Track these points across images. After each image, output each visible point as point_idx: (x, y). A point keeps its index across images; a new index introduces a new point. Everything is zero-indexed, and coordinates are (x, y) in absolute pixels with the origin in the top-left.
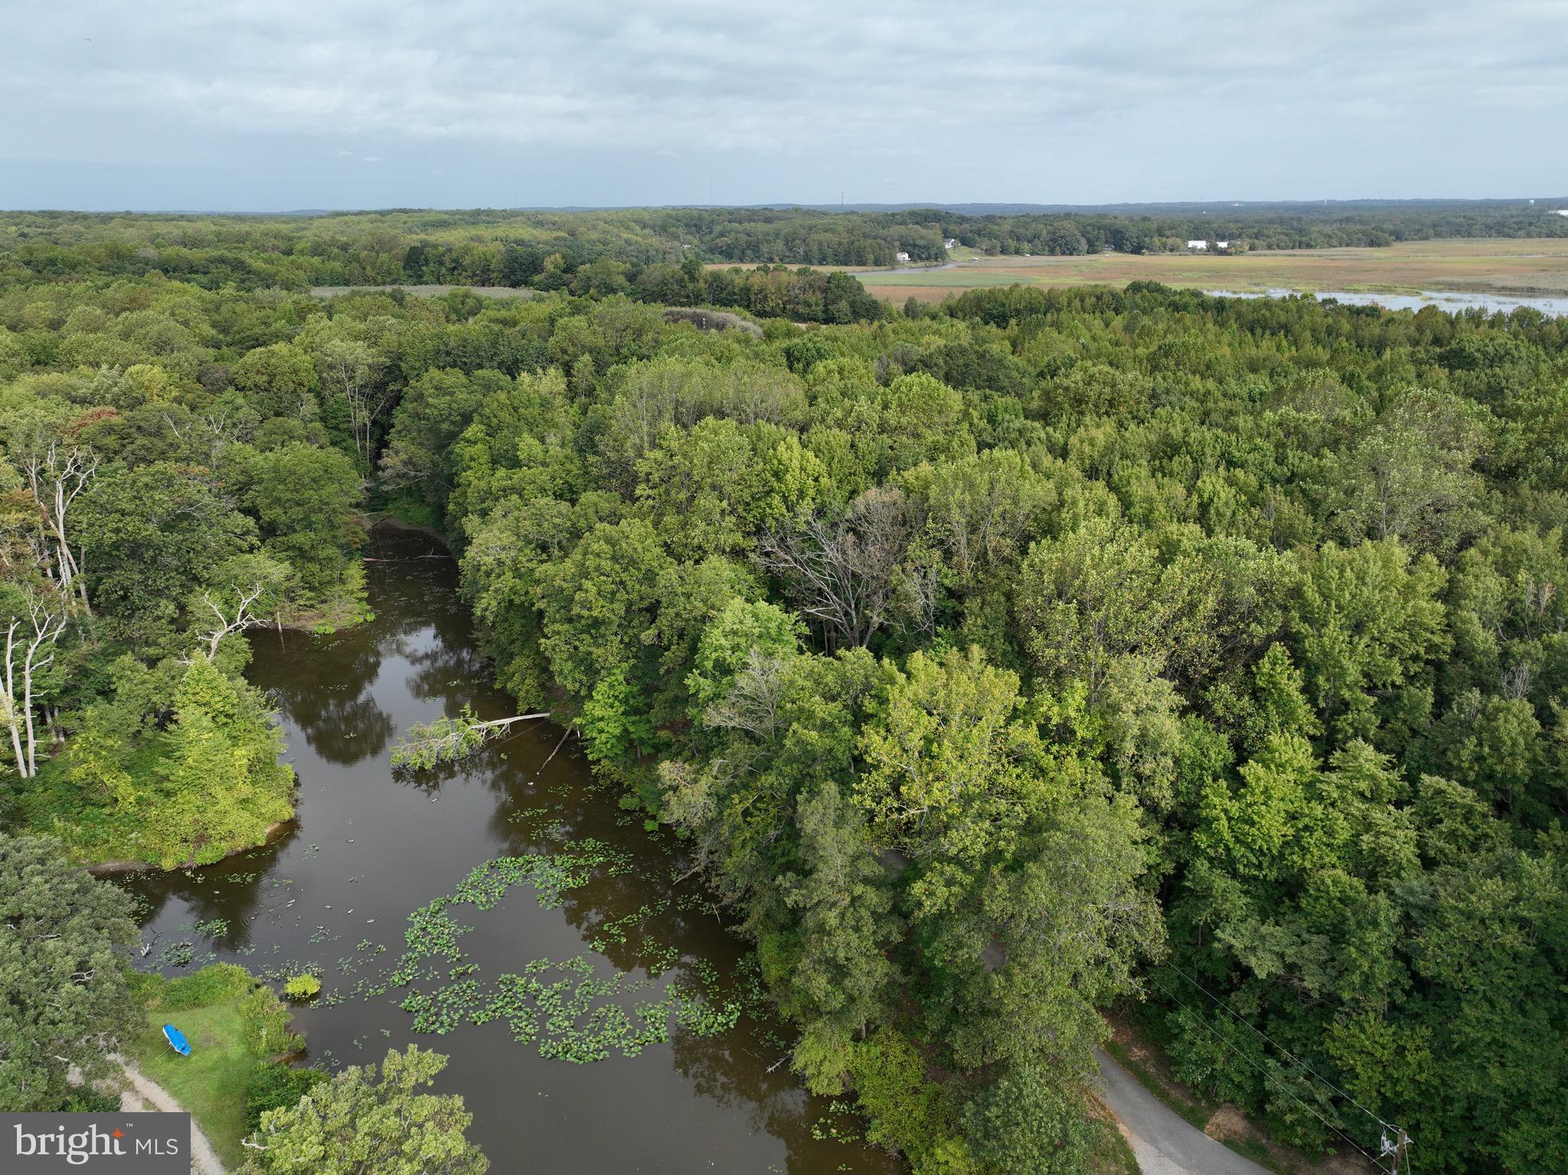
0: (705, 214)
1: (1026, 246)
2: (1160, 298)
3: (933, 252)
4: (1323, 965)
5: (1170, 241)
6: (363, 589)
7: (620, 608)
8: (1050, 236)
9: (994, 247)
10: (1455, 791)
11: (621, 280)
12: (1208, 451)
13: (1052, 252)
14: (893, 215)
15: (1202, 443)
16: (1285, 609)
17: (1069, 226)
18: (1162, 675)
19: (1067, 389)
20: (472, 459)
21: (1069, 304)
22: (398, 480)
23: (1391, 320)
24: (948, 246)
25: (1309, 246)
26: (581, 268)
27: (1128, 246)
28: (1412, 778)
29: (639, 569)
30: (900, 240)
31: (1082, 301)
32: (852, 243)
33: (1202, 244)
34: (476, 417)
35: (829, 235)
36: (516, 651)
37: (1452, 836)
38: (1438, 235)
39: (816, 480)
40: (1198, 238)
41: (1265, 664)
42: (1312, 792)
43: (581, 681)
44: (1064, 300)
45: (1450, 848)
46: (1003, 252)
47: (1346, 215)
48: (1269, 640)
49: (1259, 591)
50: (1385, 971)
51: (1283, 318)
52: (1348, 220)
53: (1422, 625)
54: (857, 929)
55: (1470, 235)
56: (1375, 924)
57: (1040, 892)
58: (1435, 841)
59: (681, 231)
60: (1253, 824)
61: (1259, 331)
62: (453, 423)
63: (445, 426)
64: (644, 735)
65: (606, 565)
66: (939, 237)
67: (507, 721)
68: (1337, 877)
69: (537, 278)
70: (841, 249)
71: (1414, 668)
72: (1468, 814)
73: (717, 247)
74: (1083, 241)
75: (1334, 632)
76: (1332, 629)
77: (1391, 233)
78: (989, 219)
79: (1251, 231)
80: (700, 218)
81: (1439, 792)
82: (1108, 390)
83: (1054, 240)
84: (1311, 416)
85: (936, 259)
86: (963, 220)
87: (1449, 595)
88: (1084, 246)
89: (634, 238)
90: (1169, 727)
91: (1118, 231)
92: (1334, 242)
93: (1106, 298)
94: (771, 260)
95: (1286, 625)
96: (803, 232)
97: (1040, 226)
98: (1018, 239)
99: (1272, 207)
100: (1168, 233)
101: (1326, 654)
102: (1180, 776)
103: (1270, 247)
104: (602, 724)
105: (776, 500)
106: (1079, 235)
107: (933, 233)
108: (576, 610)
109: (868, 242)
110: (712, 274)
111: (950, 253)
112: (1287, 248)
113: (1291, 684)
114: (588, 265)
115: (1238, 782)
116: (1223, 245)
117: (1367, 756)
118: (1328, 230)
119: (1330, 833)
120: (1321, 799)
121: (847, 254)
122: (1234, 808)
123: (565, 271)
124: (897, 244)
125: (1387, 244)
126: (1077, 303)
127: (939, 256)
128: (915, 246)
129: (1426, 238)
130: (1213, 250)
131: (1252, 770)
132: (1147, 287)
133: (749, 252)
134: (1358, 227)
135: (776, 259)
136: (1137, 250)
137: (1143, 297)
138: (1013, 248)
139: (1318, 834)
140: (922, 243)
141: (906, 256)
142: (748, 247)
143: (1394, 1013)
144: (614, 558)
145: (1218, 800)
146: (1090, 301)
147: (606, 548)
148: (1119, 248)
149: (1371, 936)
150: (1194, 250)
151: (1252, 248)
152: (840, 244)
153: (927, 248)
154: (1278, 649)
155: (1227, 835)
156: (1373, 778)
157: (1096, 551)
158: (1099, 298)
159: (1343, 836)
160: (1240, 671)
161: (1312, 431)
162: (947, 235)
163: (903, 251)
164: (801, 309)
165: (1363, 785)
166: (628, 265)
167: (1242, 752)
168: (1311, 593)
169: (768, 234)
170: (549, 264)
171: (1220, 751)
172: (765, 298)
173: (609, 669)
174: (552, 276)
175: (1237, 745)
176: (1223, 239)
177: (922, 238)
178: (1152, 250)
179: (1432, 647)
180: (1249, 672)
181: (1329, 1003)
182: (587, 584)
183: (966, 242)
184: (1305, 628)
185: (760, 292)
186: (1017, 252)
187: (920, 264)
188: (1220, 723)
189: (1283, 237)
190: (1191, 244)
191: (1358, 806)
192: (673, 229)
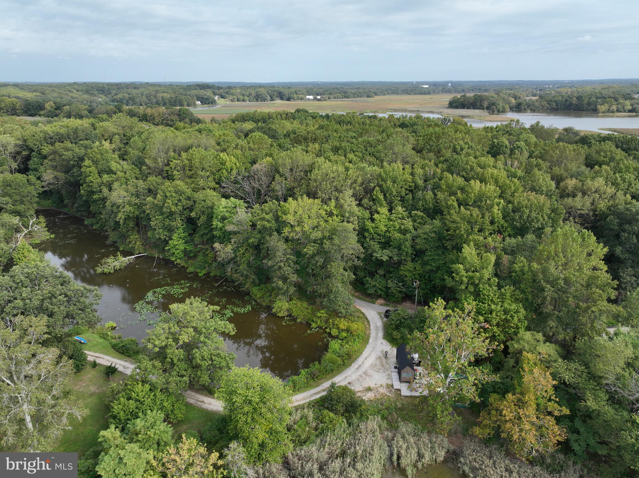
0: (105, 86)
1: (247, 98)
2: (307, 114)
3: (210, 101)
4: (397, 255)
5: (300, 96)
6: (45, 227)
7: (180, 208)
8: (255, 95)
9: (234, 99)
10: (419, 213)
11: (86, 112)
12: (347, 148)
13: (257, 100)
14: (190, 86)
15: (345, 147)
16: (377, 179)
17: (263, 91)
18: (352, 196)
19: (301, 136)
20: (90, 172)
21: (277, 117)
22: (49, 186)
23: (381, 119)
24: (216, 98)
25: (348, 97)
26: (65, 108)
27: (285, 98)
28: (410, 213)
29: (185, 195)
30: (196, 96)
31: (281, 116)
32: (177, 97)
33: (311, 97)
34: (86, 158)
35: (165, 95)
36: (130, 234)
37: (420, 223)
38: (388, 94)
39: (235, 164)
40: (309, 95)
41: (375, 192)
42: (390, 220)
43: (166, 235)
44: (275, 116)
45: (419, 226)
46: (238, 101)
47: (358, 86)
48: (375, 187)
49: (371, 176)
50: (410, 251)
51: (349, 120)
52: (359, 88)
53: (407, 181)
54: (289, 266)
55: (398, 94)
56: (407, 240)
57: (337, 241)
58: (416, 224)
59: (96, 93)
60: (378, 228)
61: (342, 124)
62: (74, 161)
63: (71, 162)
64: (191, 249)
65: (174, 195)
66: (212, 95)
67: (133, 257)
68: (397, 235)
69: (42, 112)
70: (172, 100)
71: (407, 192)
72: (422, 217)
73: (115, 100)
74: (268, 96)
75: (389, 183)
76: (389, 182)
77: (374, 93)
78: (230, 88)
79: (327, 92)
80: (103, 87)
81: (416, 214)
82: (314, 135)
83: (257, 96)
84: (372, 139)
85: (212, 104)
86: (219, 88)
87: (412, 174)
88: (269, 98)
89: (75, 96)
90: (356, 209)
91: (281, 92)
92: (356, 96)
93: (289, 115)
94: (141, 105)
95: (378, 183)
96: (154, 93)
97: (251, 90)
98: (243, 95)
99: (332, 83)
100: (299, 93)
101: (388, 188)
102: (359, 222)
103: (335, 98)
104: (177, 247)
105: (224, 171)
106: (266, 94)
107: (208, 93)
108: (165, 210)
109: (183, 97)
110: (129, 109)
111: (217, 101)
112: (341, 98)
113: (381, 197)
114: (68, 106)
115: (373, 220)
116: (319, 97)
117: (400, 209)
118: (353, 91)
119: (395, 228)
120: (391, 220)
121: (175, 102)
122: (373, 225)
123: (55, 109)
124: (195, 97)
125: (373, 97)
126: (279, 117)
127: (213, 102)
128: (203, 98)
129: (384, 95)
130: (315, 99)
131: (376, 216)
132: (302, 110)
133: (130, 102)
134: (362, 91)
135: (143, 104)
136: (289, 99)
137: (301, 114)
138: (241, 99)
139: (392, 228)
140: (206, 97)
141: (200, 102)
142: (130, 99)
143: (413, 260)
144: (176, 193)
145: (369, 224)
146: (284, 116)
147: (172, 189)
148: (282, 99)
149: (407, 243)
150: (309, 99)
151: (329, 98)
152: (171, 98)
153: (207, 99)
154: (377, 188)
155: (373, 232)
156: (402, 214)
157: (331, 169)
158: (287, 114)
159: (398, 227)
160: (369, 196)
161: (373, 142)
162: (215, 94)
163: (198, 100)
164: (170, 123)
165: (400, 216)
166: (87, 106)
167: (372, 214)
168: (383, 174)
169: (138, 94)
170: (47, 106)
171: (367, 214)
172: (154, 118)
173: (177, 228)
174: (50, 111)
175: (371, 213)
176: (318, 95)
177: (205, 95)
178: (294, 99)
179: (410, 186)
180: (371, 196)
181: (400, 263)
182: (168, 201)
183: (222, 97)
184: (383, 183)
185: (151, 116)
186: (244, 100)
187: (206, 106)
188: (366, 209)
189: (339, 94)
190: (308, 97)
191: (399, 221)
192: (92, 92)
